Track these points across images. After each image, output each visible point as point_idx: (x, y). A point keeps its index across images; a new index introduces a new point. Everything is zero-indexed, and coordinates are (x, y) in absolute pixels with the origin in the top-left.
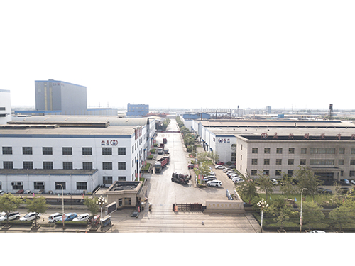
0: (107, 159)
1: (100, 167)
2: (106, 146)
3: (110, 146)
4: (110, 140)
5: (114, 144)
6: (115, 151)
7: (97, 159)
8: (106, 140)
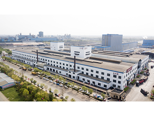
0: (115, 79)
1: (112, 81)
2: (114, 75)
3: (116, 75)
4: (116, 73)
5: (117, 74)
6: (117, 77)
7: (112, 78)
8: (115, 72)
